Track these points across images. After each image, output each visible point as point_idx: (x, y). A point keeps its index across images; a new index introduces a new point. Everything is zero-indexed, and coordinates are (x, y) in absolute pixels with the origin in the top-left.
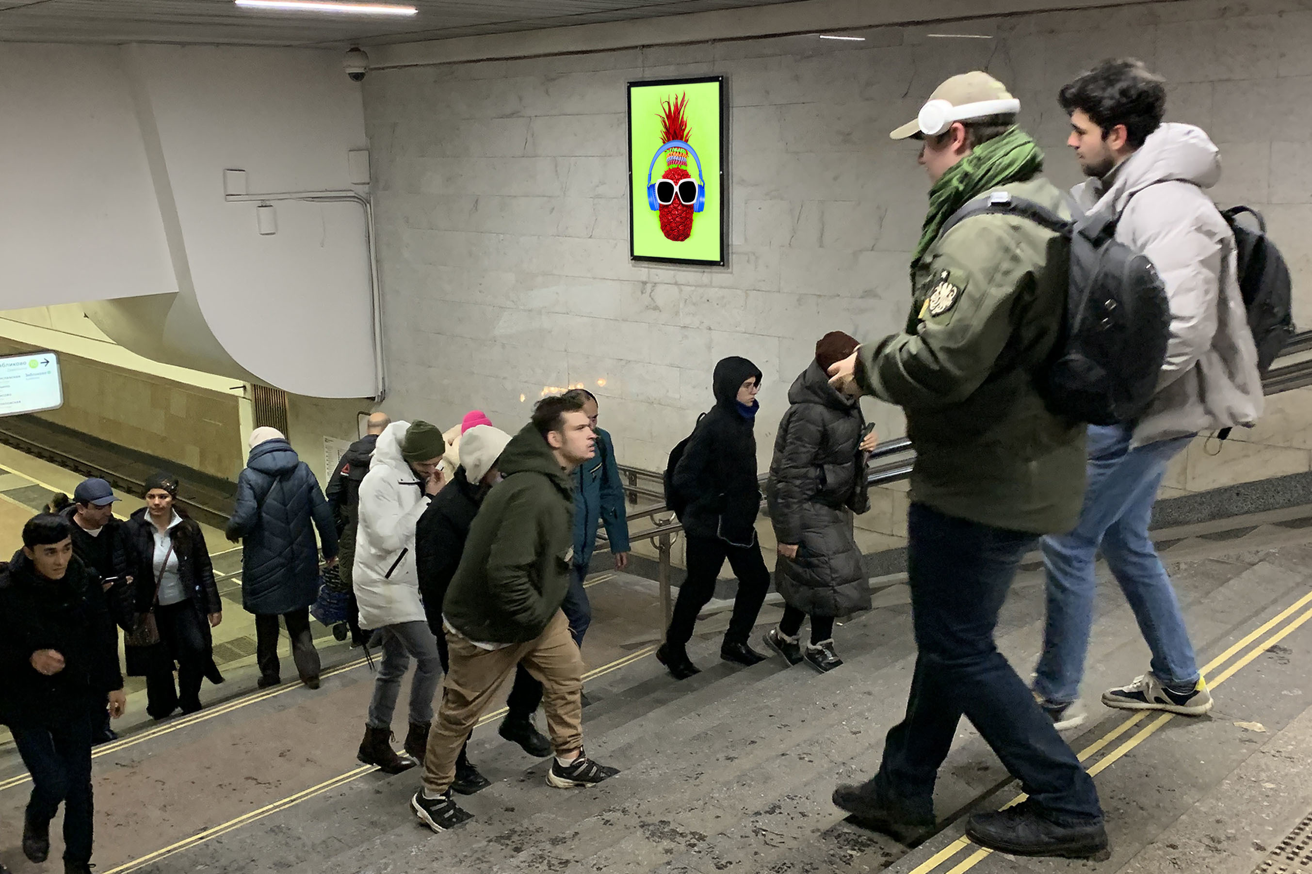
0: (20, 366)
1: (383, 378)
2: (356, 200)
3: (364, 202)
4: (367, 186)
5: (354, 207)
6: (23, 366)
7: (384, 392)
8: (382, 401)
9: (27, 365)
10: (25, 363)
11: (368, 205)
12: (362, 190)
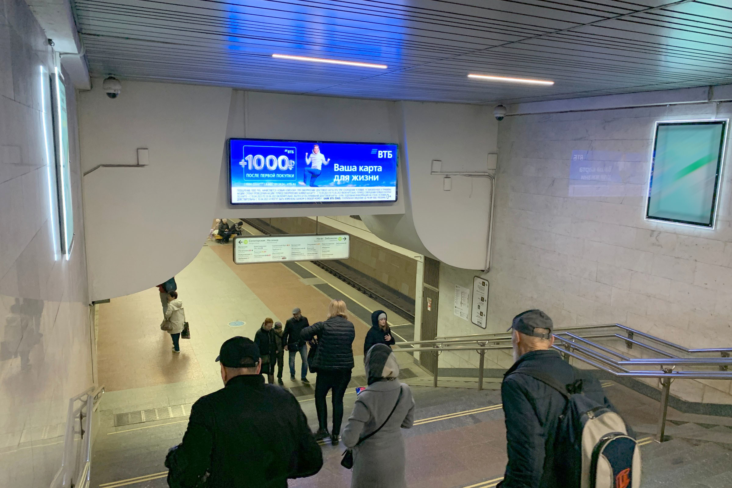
0: (335, 239)
1: (489, 262)
2: (489, 177)
3: (491, 177)
4: (494, 171)
5: (487, 181)
6: (336, 239)
7: (489, 269)
8: (487, 272)
9: (337, 239)
10: (337, 238)
11: (494, 180)
12: (492, 173)
